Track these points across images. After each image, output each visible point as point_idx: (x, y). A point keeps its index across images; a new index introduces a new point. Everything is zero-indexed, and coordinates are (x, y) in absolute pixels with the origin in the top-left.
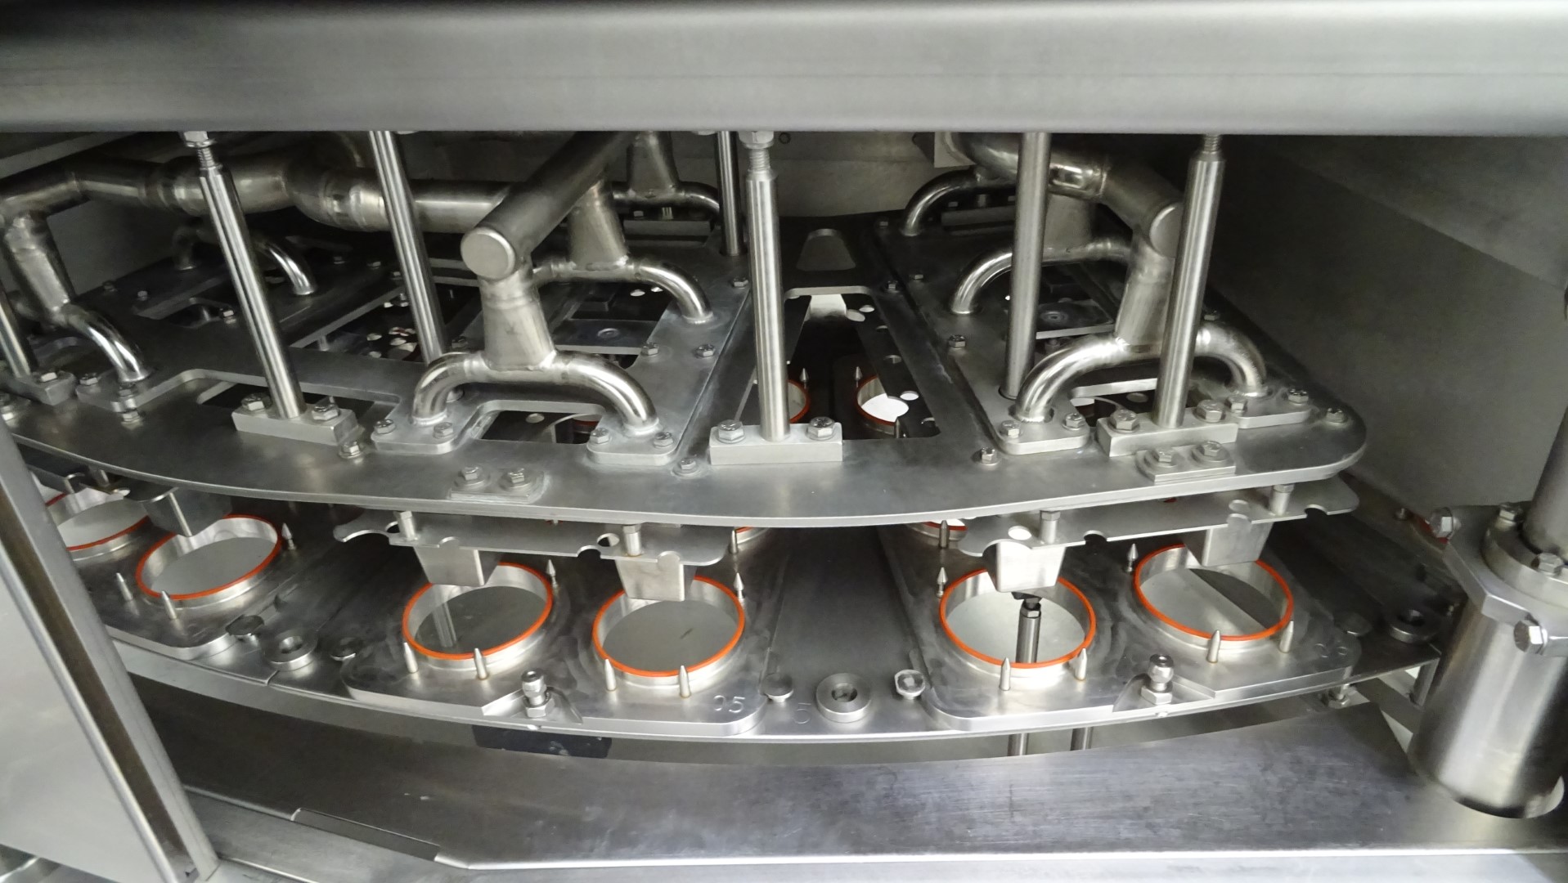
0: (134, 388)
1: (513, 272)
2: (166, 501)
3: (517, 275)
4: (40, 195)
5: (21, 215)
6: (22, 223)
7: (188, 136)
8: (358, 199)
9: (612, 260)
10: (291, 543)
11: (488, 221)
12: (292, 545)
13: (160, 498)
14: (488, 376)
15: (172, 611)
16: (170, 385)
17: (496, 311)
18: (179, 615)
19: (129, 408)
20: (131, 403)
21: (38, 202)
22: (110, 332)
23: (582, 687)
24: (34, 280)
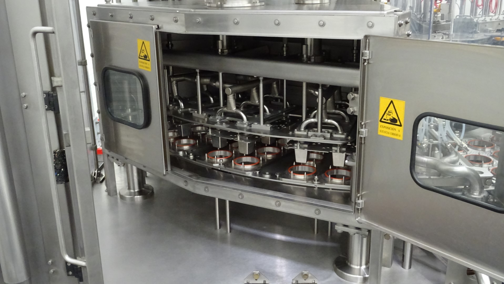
0: (182, 109)
1: (231, 94)
2: (181, 126)
3: (232, 95)
4: (178, 78)
5: (175, 81)
6: (174, 82)
7: (196, 70)
8: (217, 83)
9: (256, 101)
10: (197, 143)
11: (230, 87)
12: (197, 144)
13: (180, 125)
14: (226, 111)
15: (176, 147)
16: (186, 110)
17: (229, 100)
18: (177, 148)
19: (180, 111)
20: (180, 110)
21: (177, 79)
22: (182, 101)
23: (229, 165)
24: (174, 91)
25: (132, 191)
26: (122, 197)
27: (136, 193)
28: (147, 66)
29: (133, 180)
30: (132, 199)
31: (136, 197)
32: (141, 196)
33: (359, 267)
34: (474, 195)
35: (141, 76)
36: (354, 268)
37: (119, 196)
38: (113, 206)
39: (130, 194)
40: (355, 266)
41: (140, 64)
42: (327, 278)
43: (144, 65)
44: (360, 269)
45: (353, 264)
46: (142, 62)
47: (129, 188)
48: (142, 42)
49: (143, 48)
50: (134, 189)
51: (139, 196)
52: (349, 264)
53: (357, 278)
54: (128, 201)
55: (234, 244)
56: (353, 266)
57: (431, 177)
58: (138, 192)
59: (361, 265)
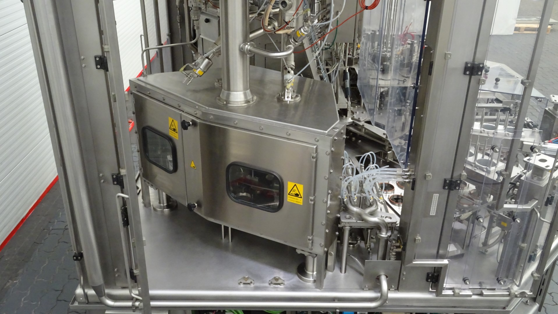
25: (162, 205)
26: (155, 209)
27: (165, 207)
28: (175, 135)
29: (163, 198)
30: (162, 212)
31: (165, 210)
32: (169, 209)
33: (312, 273)
34: (383, 235)
35: (170, 139)
36: (309, 274)
37: (152, 208)
38: (148, 216)
39: (160, 207)
40: (310, 273)
41: (170, 132)
42: (291, 279)
43: (174, 135)
44: (313, 275)
45: (308, 271)
46: (171, 132)
47: (160, 203)
48: (172, 120)
49: (173, 123)
50: (163, 204)
51: (167, 209)
52: (306, 270)
53: (310, 280)
54: (159, 213)
55: (234, 252)
56: (308, 272)
57: (358, 221)
58: (166, 206)
59: (313, 272)
